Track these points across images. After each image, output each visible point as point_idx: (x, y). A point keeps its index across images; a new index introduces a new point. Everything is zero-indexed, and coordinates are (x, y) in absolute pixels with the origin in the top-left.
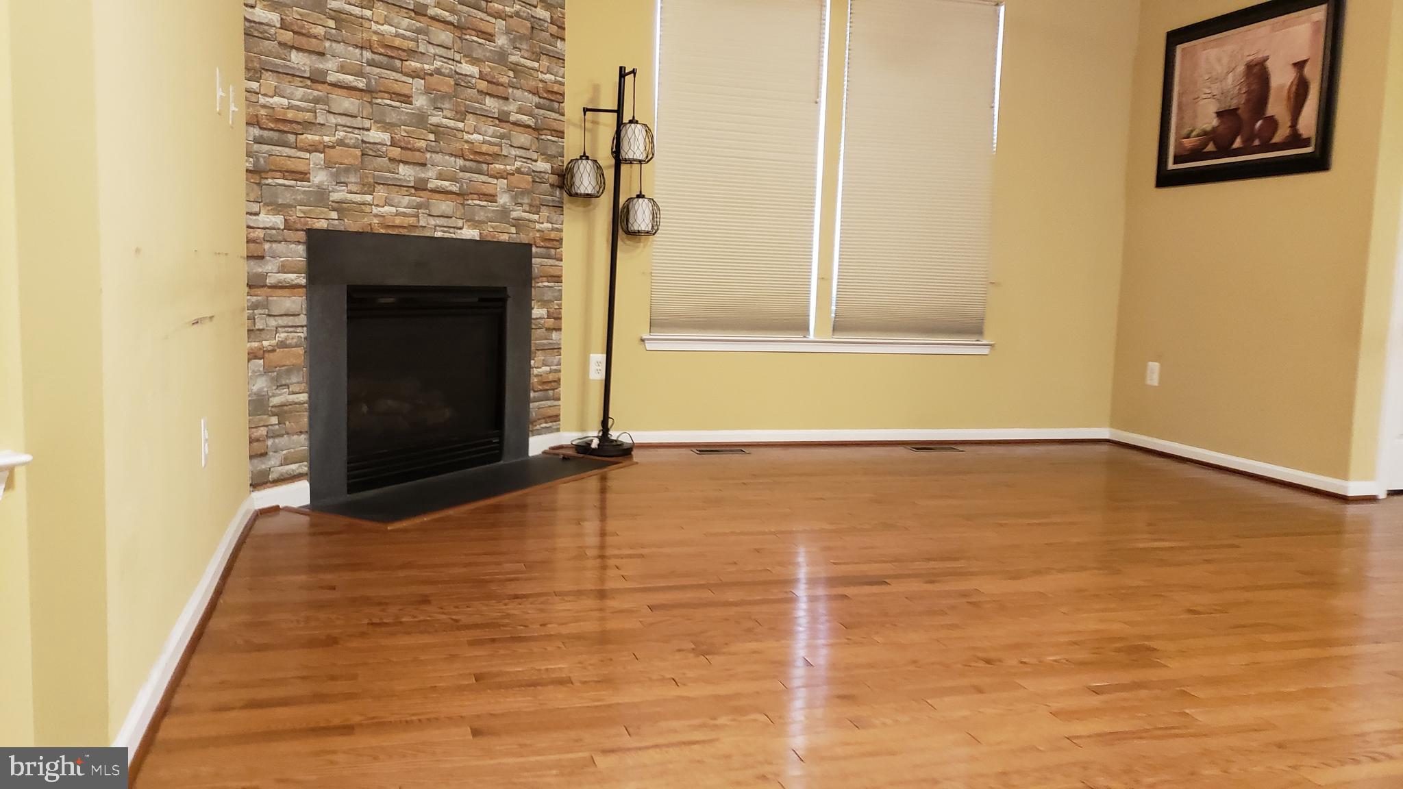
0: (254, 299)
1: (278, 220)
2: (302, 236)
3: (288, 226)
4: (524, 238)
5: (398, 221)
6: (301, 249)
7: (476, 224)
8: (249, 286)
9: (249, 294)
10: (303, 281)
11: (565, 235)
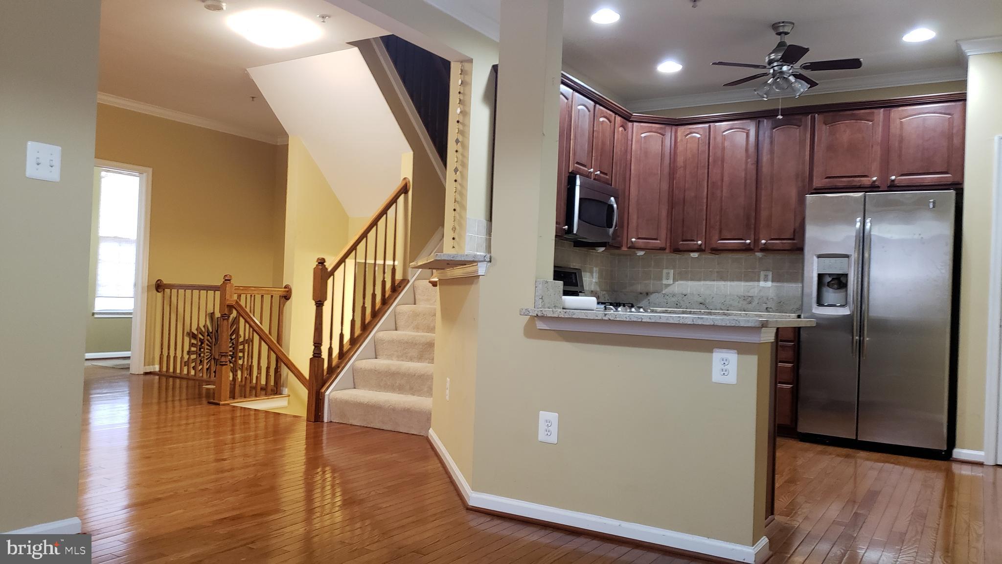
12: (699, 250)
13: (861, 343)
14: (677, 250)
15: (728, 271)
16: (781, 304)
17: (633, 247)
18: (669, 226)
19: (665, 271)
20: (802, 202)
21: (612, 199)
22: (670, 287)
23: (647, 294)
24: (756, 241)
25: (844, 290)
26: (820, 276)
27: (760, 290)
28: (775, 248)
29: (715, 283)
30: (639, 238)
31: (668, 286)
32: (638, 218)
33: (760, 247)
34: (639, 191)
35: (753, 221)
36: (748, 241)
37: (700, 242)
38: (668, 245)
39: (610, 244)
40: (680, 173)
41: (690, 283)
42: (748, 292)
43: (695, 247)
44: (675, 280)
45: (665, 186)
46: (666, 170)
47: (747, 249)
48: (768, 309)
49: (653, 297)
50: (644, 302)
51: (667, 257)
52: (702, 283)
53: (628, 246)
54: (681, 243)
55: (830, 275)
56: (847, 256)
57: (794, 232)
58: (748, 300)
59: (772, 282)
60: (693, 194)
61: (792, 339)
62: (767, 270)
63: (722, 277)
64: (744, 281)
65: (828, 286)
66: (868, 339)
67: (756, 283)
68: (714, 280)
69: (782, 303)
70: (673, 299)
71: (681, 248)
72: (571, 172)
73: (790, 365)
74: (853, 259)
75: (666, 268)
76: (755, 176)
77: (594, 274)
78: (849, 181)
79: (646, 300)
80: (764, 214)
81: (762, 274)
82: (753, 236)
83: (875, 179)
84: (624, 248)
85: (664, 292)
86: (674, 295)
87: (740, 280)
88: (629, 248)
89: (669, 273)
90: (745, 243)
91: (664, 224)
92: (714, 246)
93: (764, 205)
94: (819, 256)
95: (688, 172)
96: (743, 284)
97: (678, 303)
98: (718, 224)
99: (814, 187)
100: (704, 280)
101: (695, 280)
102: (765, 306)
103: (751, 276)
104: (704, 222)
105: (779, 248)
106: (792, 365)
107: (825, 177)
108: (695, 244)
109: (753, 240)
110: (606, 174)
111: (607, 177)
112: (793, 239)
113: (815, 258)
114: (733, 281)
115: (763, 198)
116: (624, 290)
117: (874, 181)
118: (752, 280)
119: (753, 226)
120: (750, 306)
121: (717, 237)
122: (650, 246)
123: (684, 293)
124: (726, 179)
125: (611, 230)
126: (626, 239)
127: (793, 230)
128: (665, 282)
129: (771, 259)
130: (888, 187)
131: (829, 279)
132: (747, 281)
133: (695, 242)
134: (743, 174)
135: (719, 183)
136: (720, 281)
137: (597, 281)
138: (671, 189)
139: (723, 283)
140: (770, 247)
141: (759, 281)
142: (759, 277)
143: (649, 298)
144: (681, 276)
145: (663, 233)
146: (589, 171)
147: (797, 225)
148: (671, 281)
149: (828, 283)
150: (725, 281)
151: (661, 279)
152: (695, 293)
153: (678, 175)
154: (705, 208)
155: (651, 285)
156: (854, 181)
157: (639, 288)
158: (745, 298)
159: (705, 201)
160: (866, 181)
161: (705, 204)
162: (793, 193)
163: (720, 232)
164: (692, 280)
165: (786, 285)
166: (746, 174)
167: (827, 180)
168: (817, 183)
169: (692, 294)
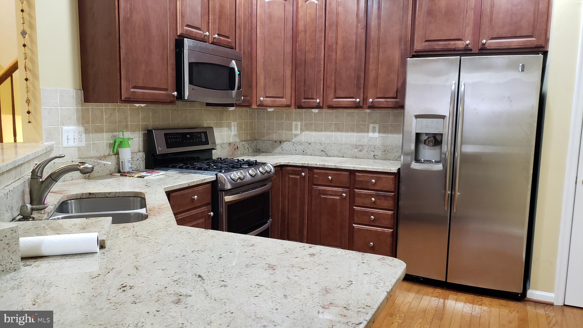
12: (318, 107)
13: (452, 196)
14: (300, 107)
15: (343, 124)
16: (385, 152)
17: (261, 105)
18: (293, 86)
19: (294, 123)
20: (404, 64)
21: (234, 62)
22: (298, 137)
23: (280, 142)
24: (365, 99)
25: (439, 147)
26: (418, 135)
27: (369, 140)
28: (380, 106)
29: (333, 133)
30: (267, 97)
31: (296, 135)
32: (265, 78)
33: (368, 105)
34: (265, 54)
35: (362, 81)
36: (358, 100)
37: (318, 101)
38: (293, 102)
39: (237, 104)
40: (301, 36)
41: (314, 133)
42: (360, 141)
43: (315, 105)
44: (302, 130)
45: (288, 48)
46: (289, 34)
47: (357, 106)
48: (375, 156)
49: (285, 145)
50: (278, 149)
51: (294, 111)
52: (323, 133)
53: (258, 104)
54: (303, 100)
55: (426, 134)
56: (443, 117)
57: (397, 91)
58: (360, 148)
59: (379, 132)
60: (312, 56)
61: (393, 190)
62: (375, 123)
63: (338, 129)
64: (356, 132)
65: (425, 143)
66: (458, 194)
67: (366, 134)
68: (332, 131)
69: (387, 151)
70: (300, 147)
71: (303, 105)
72: (179, 35)
73: (391, 212)
74: (447, 119)
75: (295, 121)
76: (364, 40)
77: (233, 128)
78: (445, 45)
79: (280, 147)
80: (372, 75)
81: (371, 126)
82: (362, 95)
83: (468, 42)
84: (254, 106)
85: (293, 141)
86: (301, 144)
87: (353, 131)
88: (259, 106)
89: (297, 125)
90: (355, 101)
91: (288, 83)
92: (330, 104)
93: (372, 67)
94: (417, 117)
95: (308, 36)
96: (355, 134)
97: (304, 150)
98: (333, 84)
99: (415, 50)
100: (325, 131)
101: (318, 131)
102: (373, 154)
103: (362, 129)
104: (322, 82)
105: (384, 106)
106: (393, 212)
107: (424, 41)
108: (314, 102)
109: (362, 98)
110: (228, 37)
111: (230, 40)
112: (396, 98)
113: (414, 118)
114: (347, 132)
115: (371, 60)
116: (263, 139)
117: (467, 45)
118: (362, 131)
119: (362, 86)
120: (360, 154)
121: (332, 96)
122: (277, 104)
123: (309, 141)
124: (340, 42)
125: (234, 92)
126: (255, 98)
127: (396, 91)
128: (294, 132)
129: (377, 113)
130: (479, 50)
131: (425, 137)
132: (358, 132)
133: (315, 100)
134: (354, 38)
135: (334, 47)
136: (337, 132)
137: (236, 134)
138: (294, 52)
139: (339, 133)
140: (376, 105)
141: (368, 132)
142: (368, 129)
143: (282, 146)
144: (307, 127)
145: (288, 91)
146: (205, 34)
147: (400, 85)
148: (298, 132)
149: (425, 140)
150: (341, 132)
151: (291, 130)
152: (317, 142)
153: (299, 39)
154: (322, 69)
155: (284, 134)
156: (449, 44)
157: (275, 137)
158: (356, 147)
159: (322, 62)
160: (460, 45)
161: (323, 66)
162: (397, 55)
163: (335, 91)
164: (315, 130)
165: (390, 135)
166: (357, 38)
167: (427, 43)
168: (418, 46)
169: (315, 143)
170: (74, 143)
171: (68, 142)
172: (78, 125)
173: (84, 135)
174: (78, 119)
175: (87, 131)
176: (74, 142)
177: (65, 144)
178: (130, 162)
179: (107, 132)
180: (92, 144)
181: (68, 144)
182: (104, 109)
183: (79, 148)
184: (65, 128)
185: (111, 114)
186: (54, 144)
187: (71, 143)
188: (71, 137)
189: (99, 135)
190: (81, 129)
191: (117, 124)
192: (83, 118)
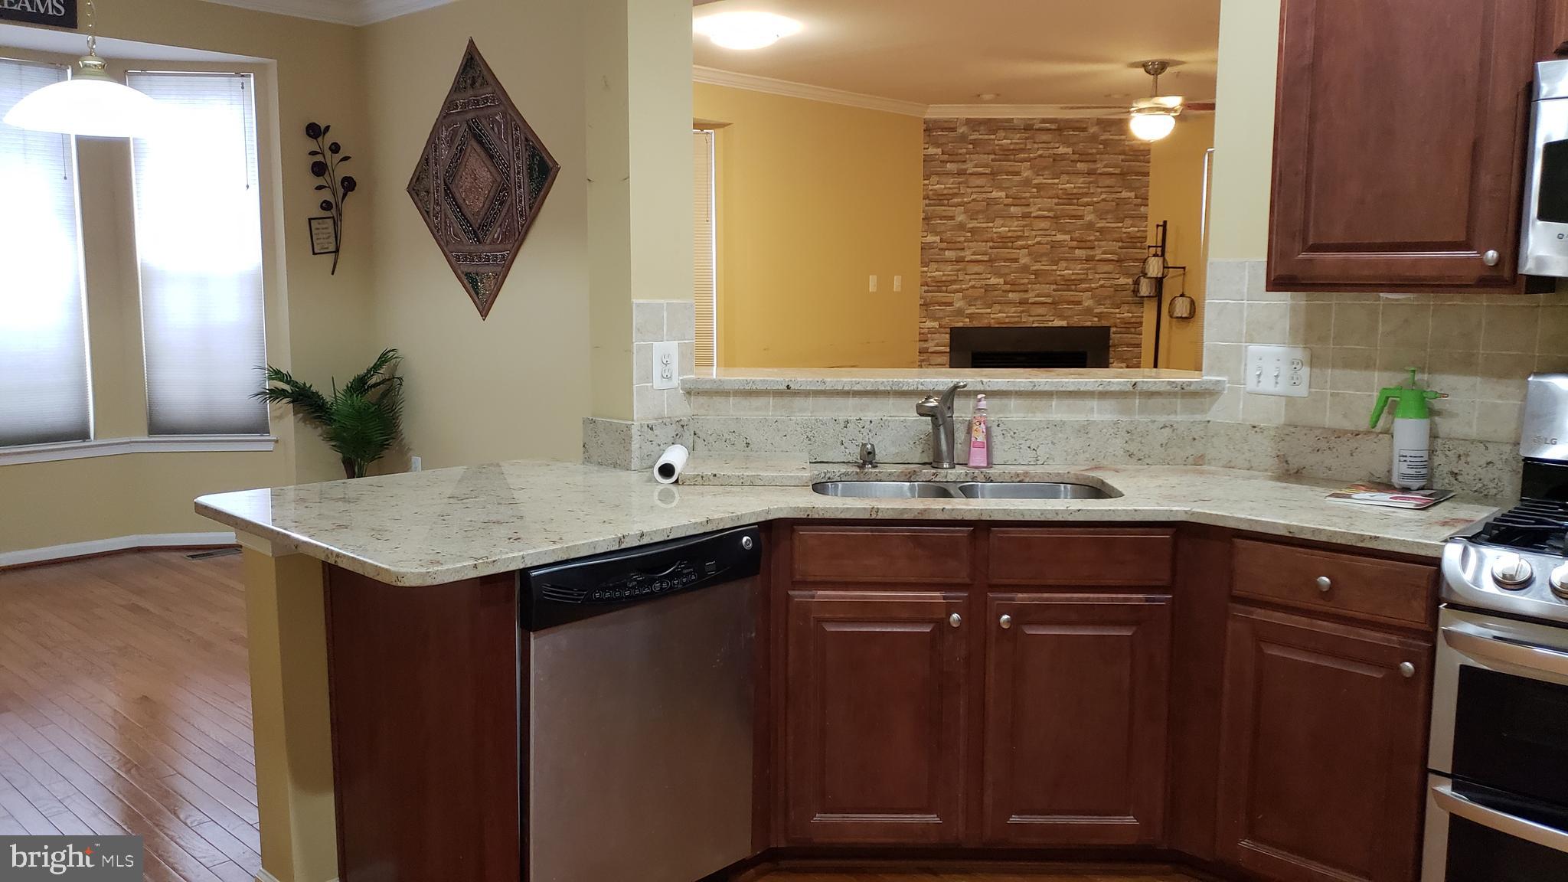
0: (922, 358)
1: (936, 324)
2: (948, 330)
3: (940, 326)
4: (1104, 323)
5: (1007, 320)
6: (948, 336)
7: (1062, 317)
8: (920, 352)
9: (919, 356)
10: (948, 350)
11: (1144, 320)
170: (1276, 387)
171: (1259, 382)
172: (1293, 342)
173: (1305, 372)
174: (1293, 330)
175: (1314, 361)
176: (1277, 383)
177: (1251, 385)
178: (1405, 459)
179: (1386, 368)
180: (1331, 395)
181: (1258, 386)
182: (1381, 308)
183: (1290, 401)
184: (1253, 348)
185: (1406, 321)
186: (1224, 381)
187: (1267, 385)
188: (1270, 371)
189: (1355, 375)
190: (1299, 353)
191: (1428, 350)
192: (1310, 326)
